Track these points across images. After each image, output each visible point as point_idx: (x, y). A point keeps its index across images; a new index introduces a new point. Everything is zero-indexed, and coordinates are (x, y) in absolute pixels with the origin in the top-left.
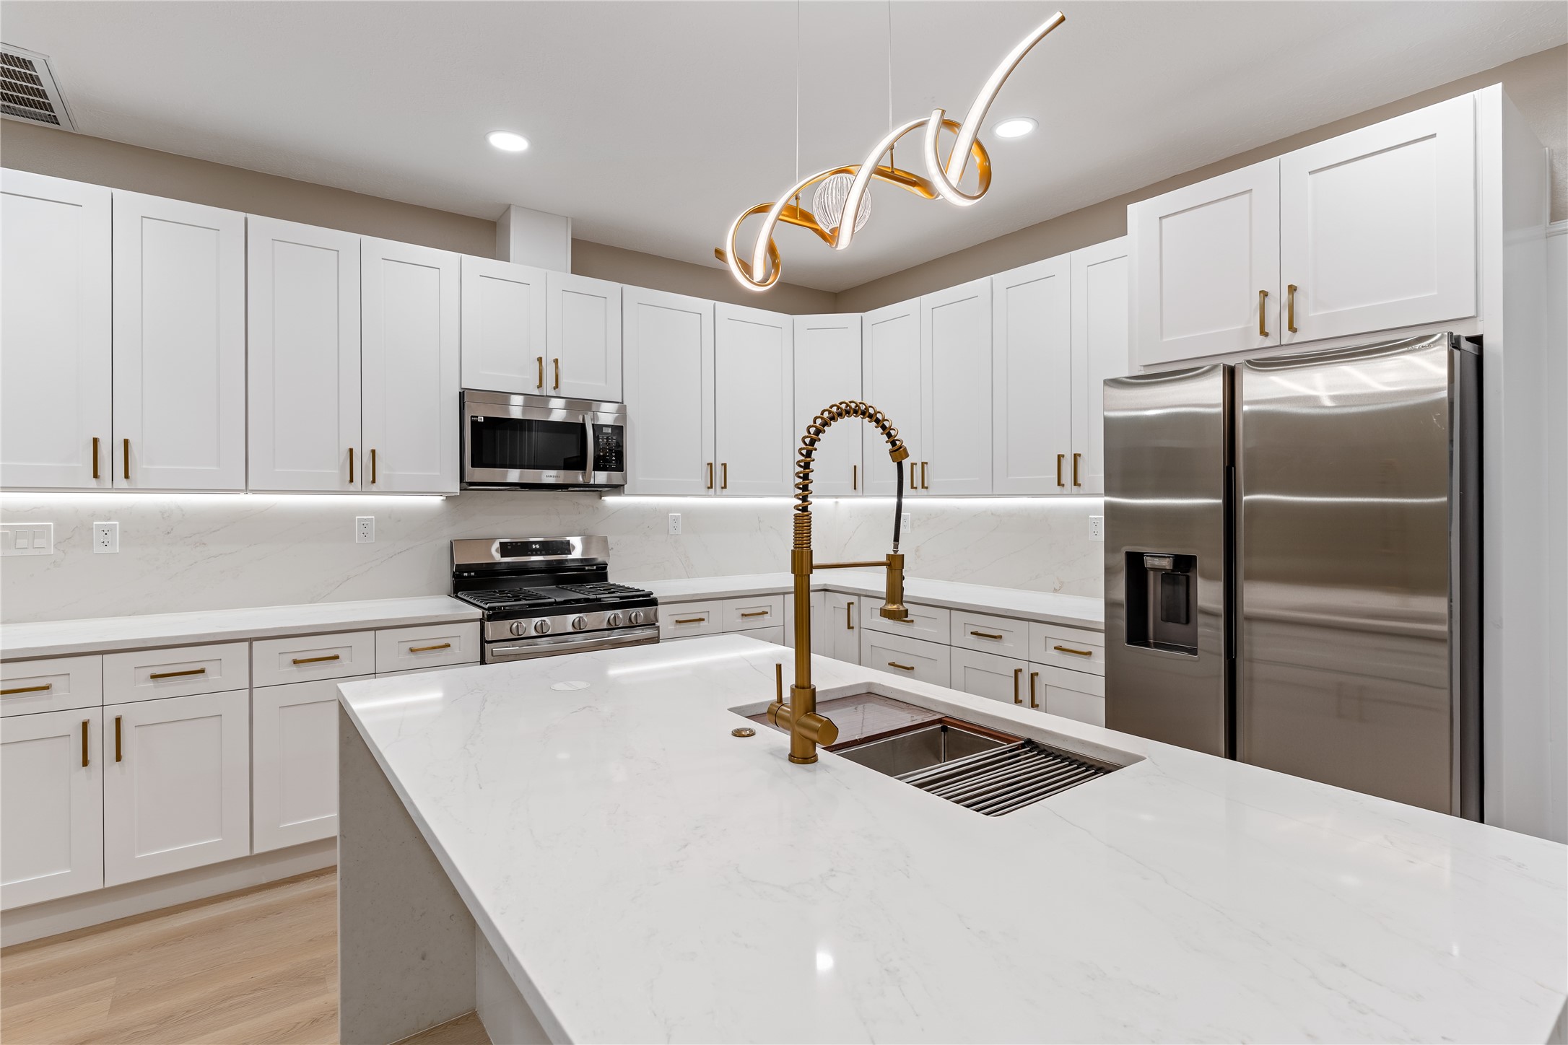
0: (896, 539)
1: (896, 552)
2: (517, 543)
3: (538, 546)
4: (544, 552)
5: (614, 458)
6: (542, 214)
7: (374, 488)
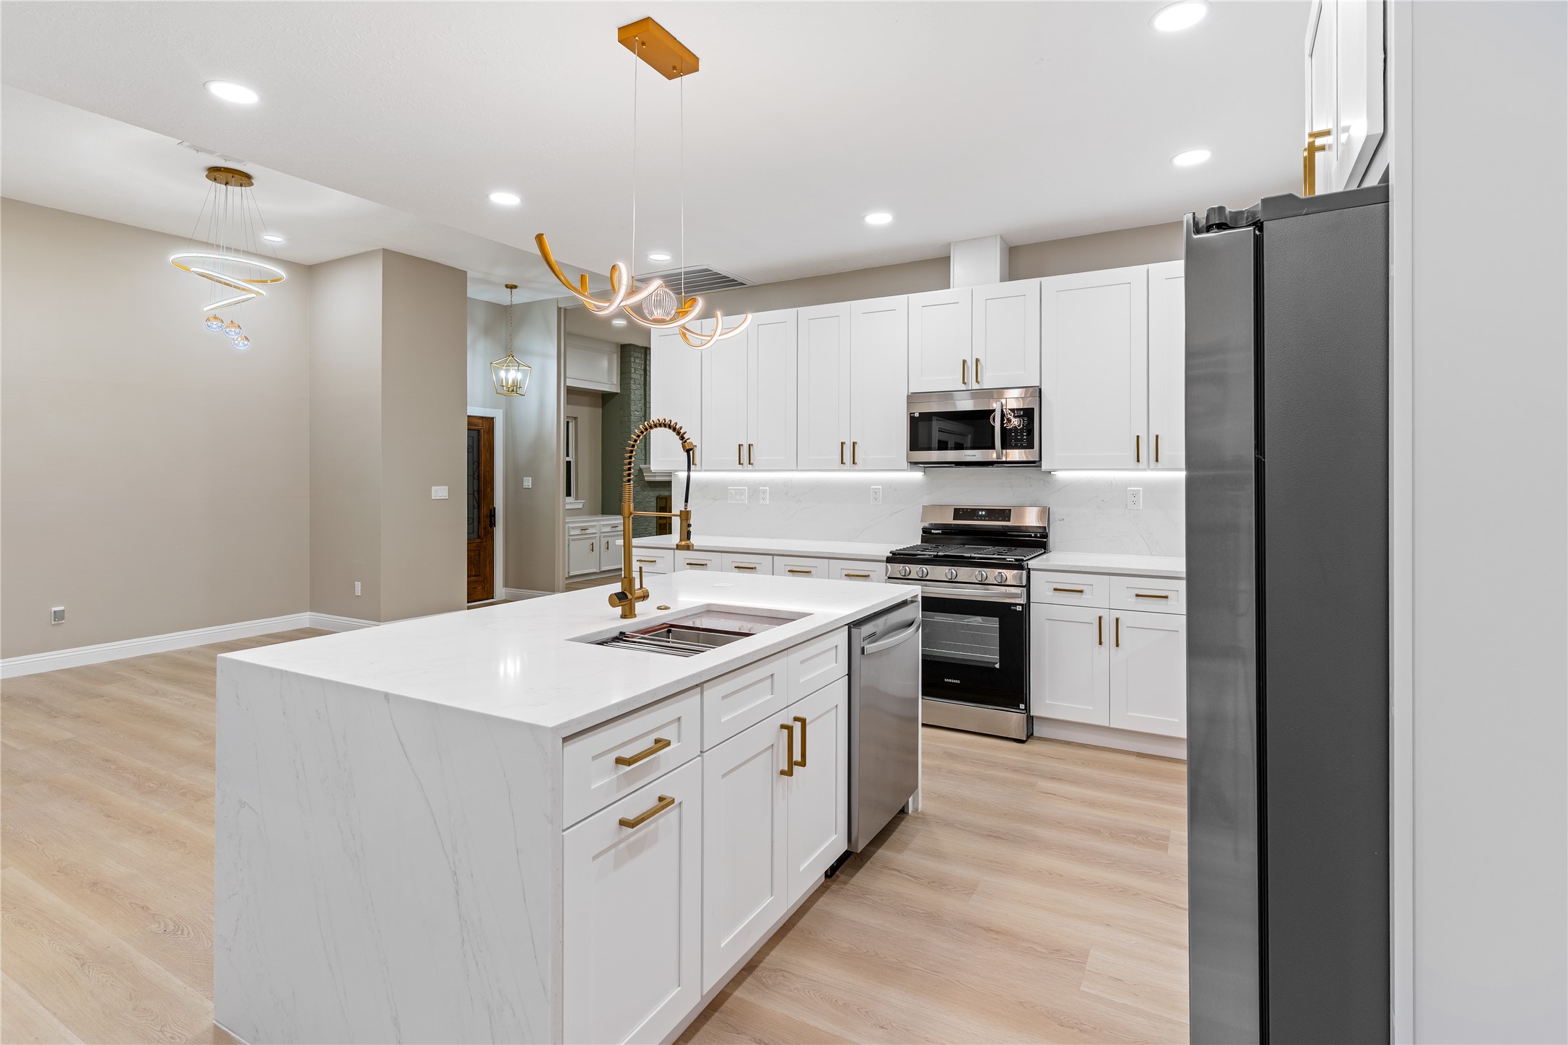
0: (686, 501)
1: (686, 509)
2: (967, 509)
3: (984, 513)
4: (987, 518)
5: (1025, 437)
6: (973, 241)
7: (856, 467)
